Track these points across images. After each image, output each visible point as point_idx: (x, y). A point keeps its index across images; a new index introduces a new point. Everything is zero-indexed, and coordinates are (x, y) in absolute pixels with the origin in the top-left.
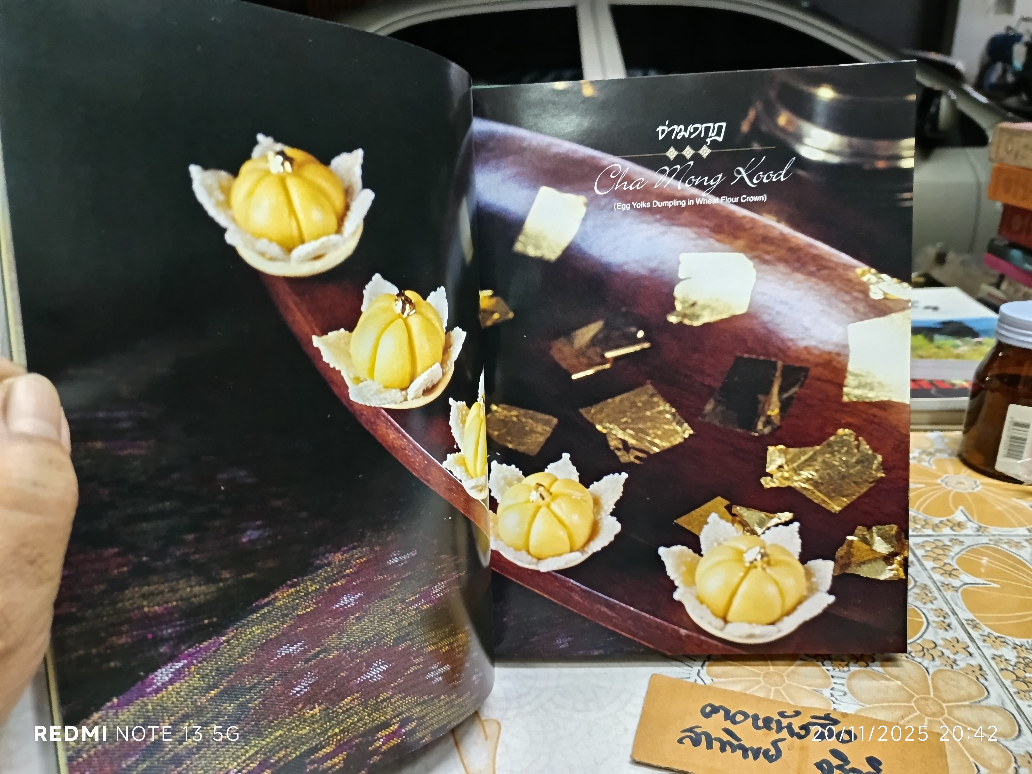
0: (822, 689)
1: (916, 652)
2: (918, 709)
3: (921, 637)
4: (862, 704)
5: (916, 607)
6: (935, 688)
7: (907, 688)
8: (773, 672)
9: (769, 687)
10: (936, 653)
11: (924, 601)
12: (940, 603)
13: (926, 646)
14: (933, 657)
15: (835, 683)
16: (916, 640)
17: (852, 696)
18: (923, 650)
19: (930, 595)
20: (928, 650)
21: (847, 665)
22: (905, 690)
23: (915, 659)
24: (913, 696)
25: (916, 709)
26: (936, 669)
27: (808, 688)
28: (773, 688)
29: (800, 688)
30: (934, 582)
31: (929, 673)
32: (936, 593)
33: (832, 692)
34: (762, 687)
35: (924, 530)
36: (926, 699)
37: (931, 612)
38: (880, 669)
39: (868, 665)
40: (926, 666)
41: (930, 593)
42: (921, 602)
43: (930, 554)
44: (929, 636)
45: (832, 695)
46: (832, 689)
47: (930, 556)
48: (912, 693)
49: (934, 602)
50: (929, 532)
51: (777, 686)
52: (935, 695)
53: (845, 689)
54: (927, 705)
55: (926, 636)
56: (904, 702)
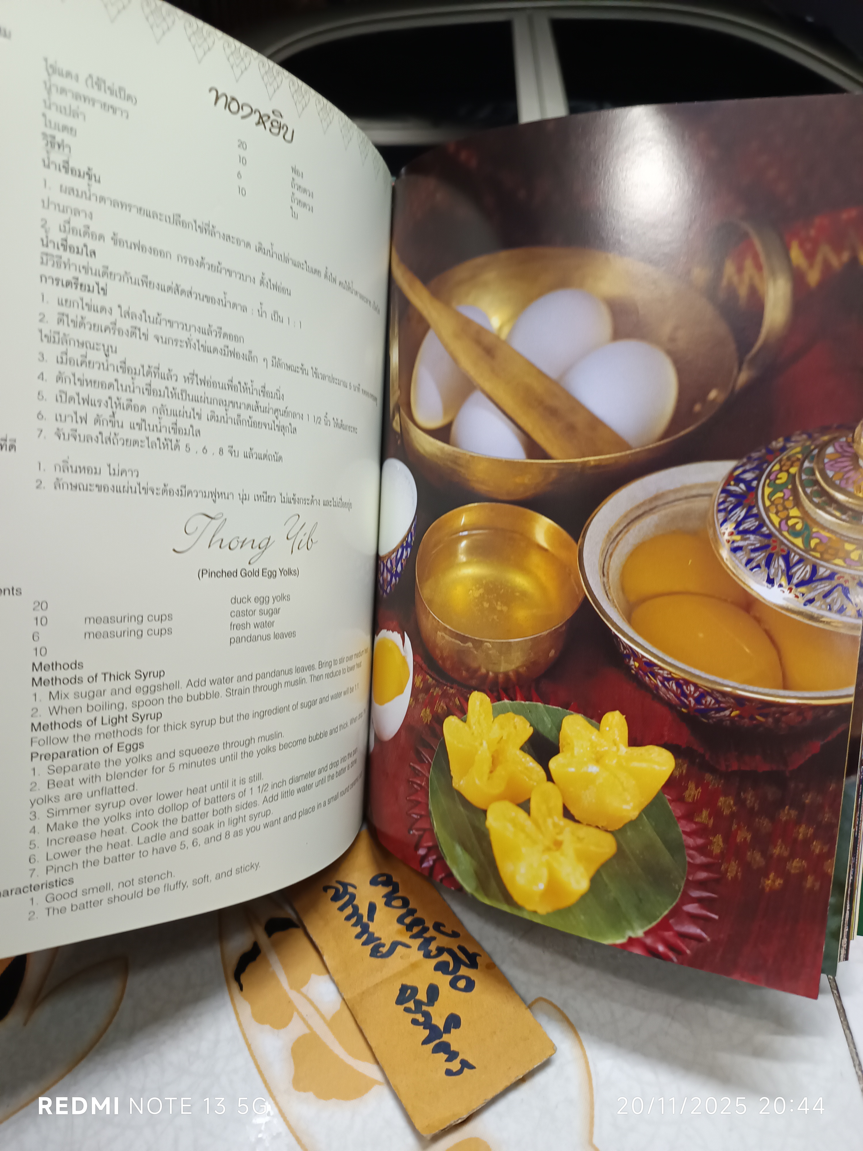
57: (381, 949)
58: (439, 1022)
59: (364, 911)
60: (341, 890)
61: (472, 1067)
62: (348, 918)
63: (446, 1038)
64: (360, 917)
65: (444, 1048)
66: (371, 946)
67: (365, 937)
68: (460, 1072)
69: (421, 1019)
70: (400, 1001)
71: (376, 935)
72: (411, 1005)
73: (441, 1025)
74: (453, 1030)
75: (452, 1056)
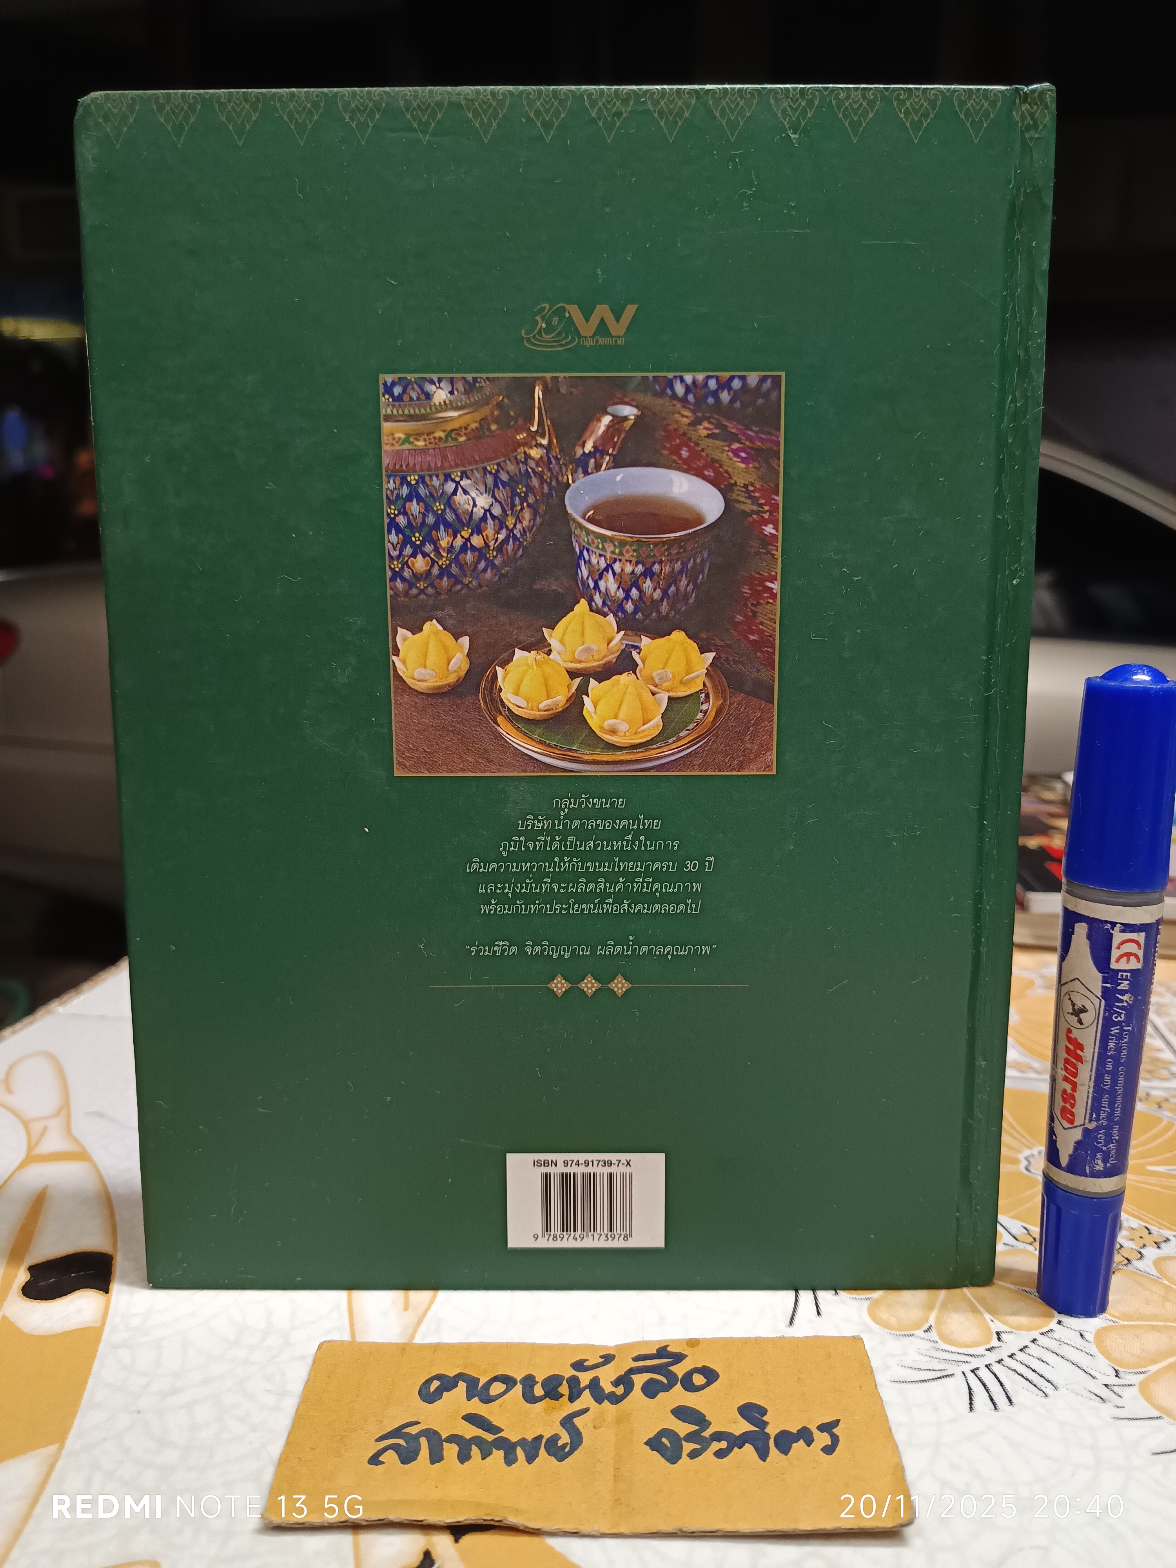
57: (560, 1443)
58: (743, 1427)
59: (470, 1431)
60: (401, 1442)
61: (836, 1423)
62: (464, 1457)
63: (772, 1430)
64: (477, 1441)
65: (785, 1441)
66: (542, 1451)
67: (520, 1452)
68: (835, 1440)
69: (723, 1444)
70: (673, 1457)
71: (530, 1438)
72: (688, 1447)
73: (748, 1427)
74: (765, 1418)
75: (805, 1435)
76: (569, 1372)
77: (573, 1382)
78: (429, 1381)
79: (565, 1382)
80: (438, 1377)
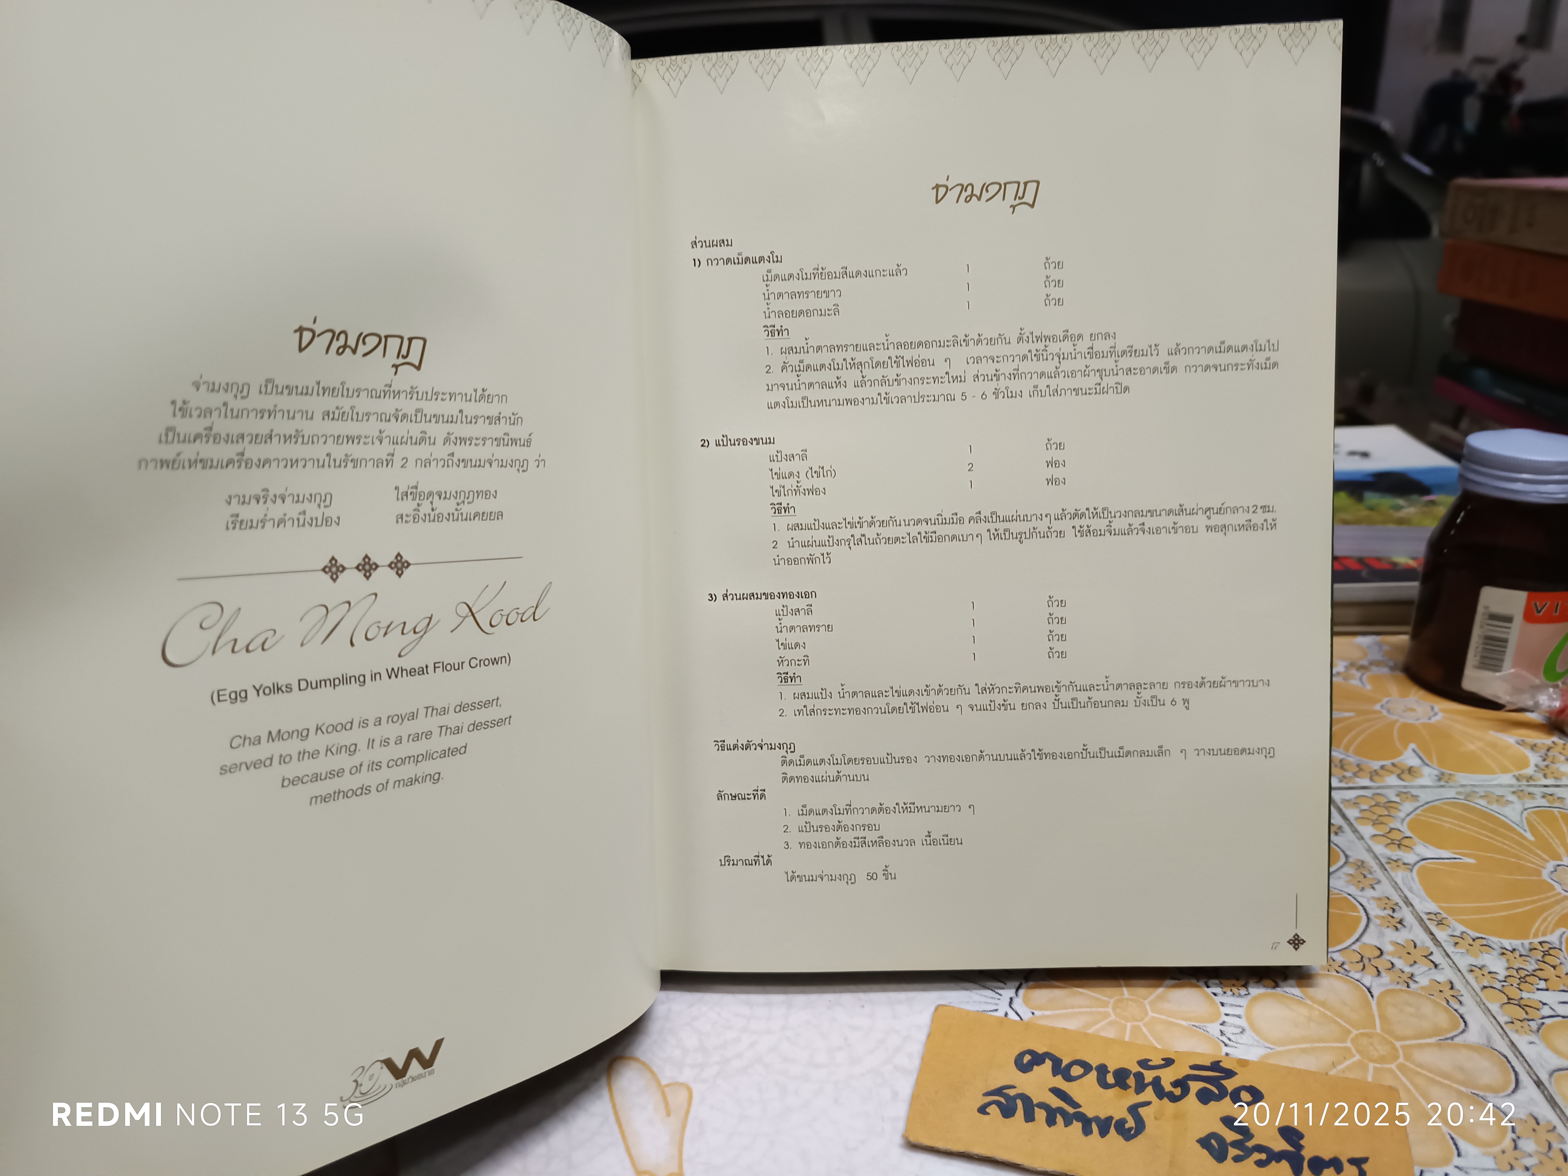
0: (1206, 1025)
1: (1351, 963)
2: (1358, 1051)
3: (1357, 940)
4: (1270, 1046)
5: (1349, 895)
6: (1383, 1018)
7: (1339, 1020)
8: (1128, 999)
9: (1123, 1022)
10: (1382, 964)
11: (1361, 885)
12: (1385, 888)
13: (1367, 955)
14: (1378, 971)
15: (1226, 1015)
16: (1350, 945)
17: (1254, 1035)
18: (1362, 960)
19: (1369, 876)
20: (1370, 960)
21: (1245, 986)
22: (1337, 1022)
23: (1351, 974)
24: (1349, 1032)
25: (1354, 1051)
26: (1383, 989)
27: (1184, 1023)
28: (1129, 1025)
29: (1172, 1023)
30: (1376, 857)
31: (1372, 996)
32: (1379, 874)
33: (1222, 1028)
34: (1111, 1023)
35: (1357, 780)
36: (1369, 1036)
37: (1372, 901)
38: (1296, 991)
39: (1276, 986)
40: (1368, 985)
41: (1371, 873)
42: (1357, 887)
43: (1367, 815)
44: (1370, 939)
45: (1222, 1033)
46: (1223, 1024)
47: (1367, 819)
48: (1348, 1026)
49: (1376, 886)
50: (1366, 782)
51: (1136, 1021)
52: (1382, 1029)
53: (1243, 1022)
54: (1372, 1044)
55: (1366, 939)
56: (1336, 1041)
58: (1280, 1145)
60: (1002, 1100)
63: (1307, 1154)
66: (1113, 1129)
71: (1102, 1116)
73: (1286, 1146)
74: (1302, 1142)
76: (1136, 1068)
77: (1139, 1077)
78: (1021, 1055)
79: (1132, 1076)
80: (1030, 1052)
